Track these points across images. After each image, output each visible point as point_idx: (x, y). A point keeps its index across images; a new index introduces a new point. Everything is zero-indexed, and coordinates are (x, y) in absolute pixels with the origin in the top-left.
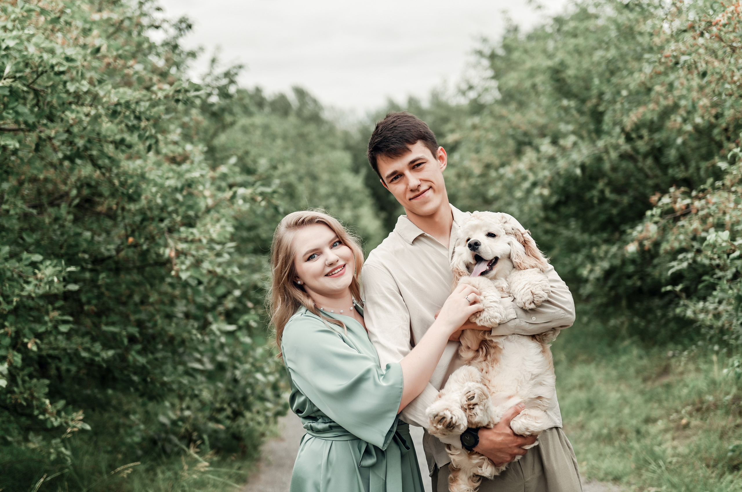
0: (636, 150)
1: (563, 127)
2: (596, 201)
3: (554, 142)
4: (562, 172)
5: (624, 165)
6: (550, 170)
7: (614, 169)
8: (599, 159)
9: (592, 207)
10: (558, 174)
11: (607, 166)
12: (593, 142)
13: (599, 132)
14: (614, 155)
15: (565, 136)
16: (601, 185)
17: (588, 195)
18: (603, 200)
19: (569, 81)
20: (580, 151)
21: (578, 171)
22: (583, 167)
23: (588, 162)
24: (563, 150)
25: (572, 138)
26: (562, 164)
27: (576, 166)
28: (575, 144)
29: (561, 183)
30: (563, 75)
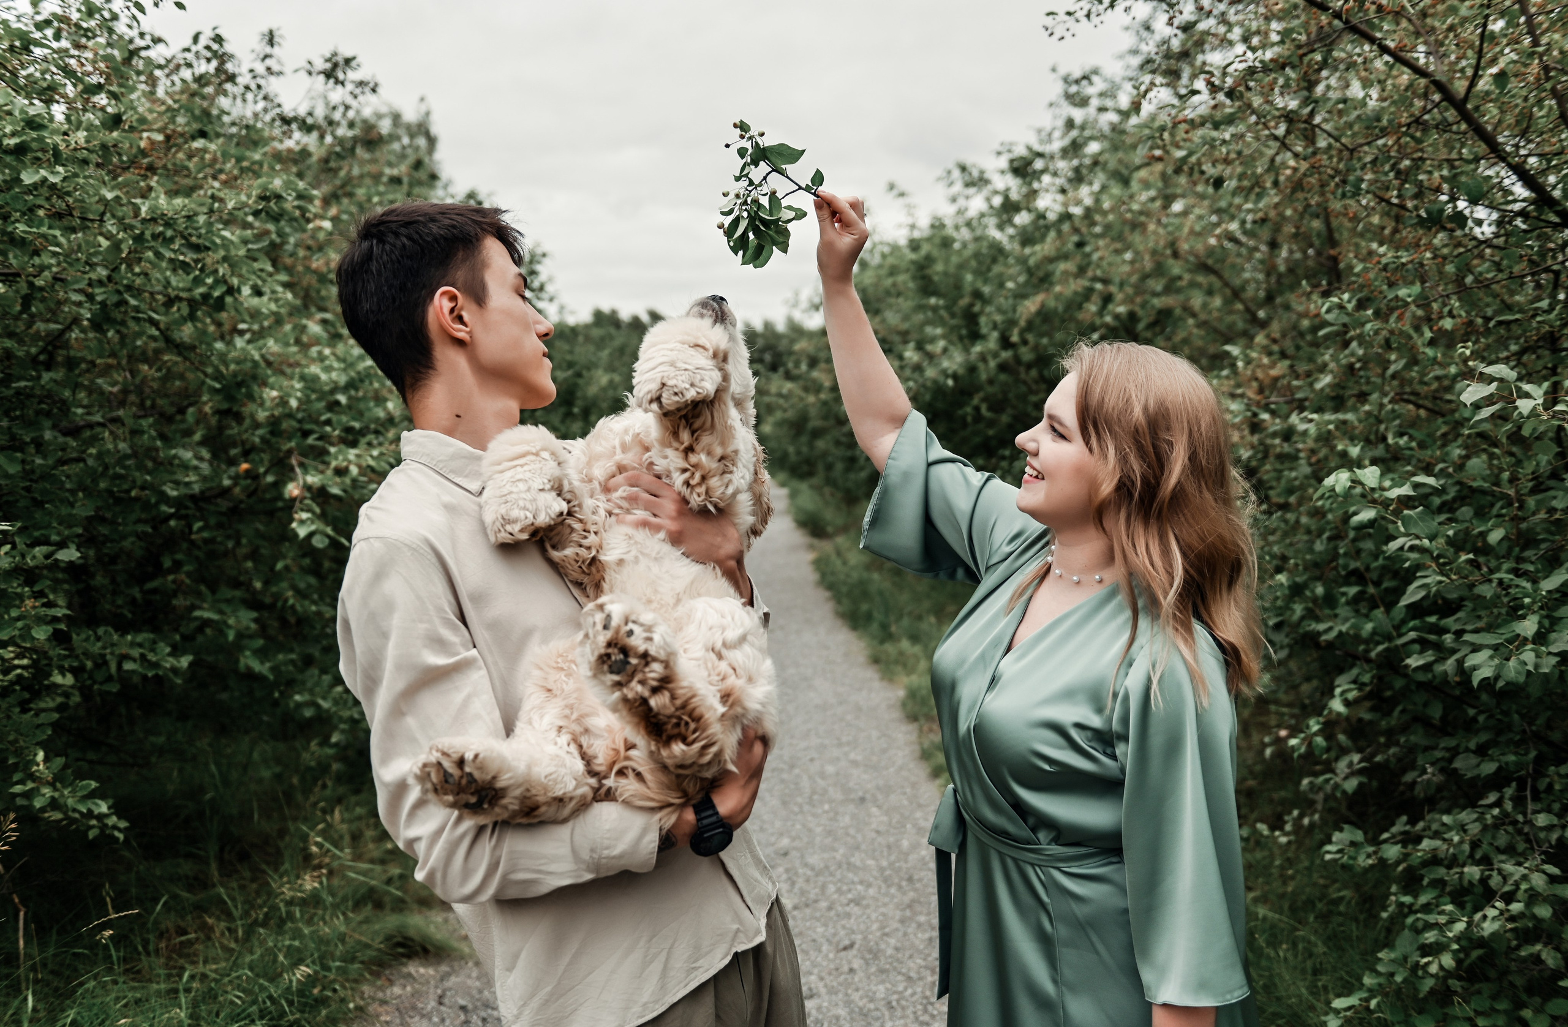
0: (1017, 359)
1: (929, 330)
2: (969, 419)
3: (920, 347)
4: (929, 384)
5: (1003, 377)
6: (916, 381)
7: (991, 382)
8: (972, 369)
9: (965, 425)
10: (924, 386)
11: (984, 376)
12: (967, 350)
13: (975, 336)
14: (992, 364)
15: (933, 340)
16: (976, 401)
17: (960, 412)
18: (978, 417)
19: (936, 278)
20: (951, 358)
21: (950, 382)
22: (955, 376)
23: (961, 371)
24: (930, 357)
25: (941, 344)
26: (930, 373)
27: (947, 376)
28: (945, 350)
29: (928, 397)
30: (928, 272)
